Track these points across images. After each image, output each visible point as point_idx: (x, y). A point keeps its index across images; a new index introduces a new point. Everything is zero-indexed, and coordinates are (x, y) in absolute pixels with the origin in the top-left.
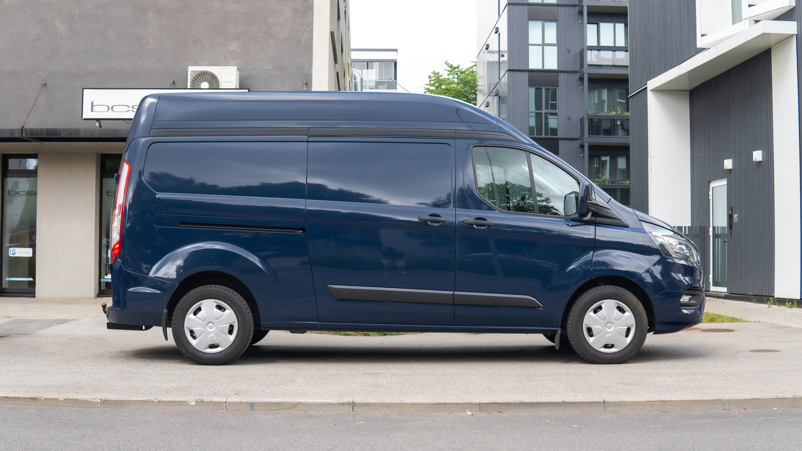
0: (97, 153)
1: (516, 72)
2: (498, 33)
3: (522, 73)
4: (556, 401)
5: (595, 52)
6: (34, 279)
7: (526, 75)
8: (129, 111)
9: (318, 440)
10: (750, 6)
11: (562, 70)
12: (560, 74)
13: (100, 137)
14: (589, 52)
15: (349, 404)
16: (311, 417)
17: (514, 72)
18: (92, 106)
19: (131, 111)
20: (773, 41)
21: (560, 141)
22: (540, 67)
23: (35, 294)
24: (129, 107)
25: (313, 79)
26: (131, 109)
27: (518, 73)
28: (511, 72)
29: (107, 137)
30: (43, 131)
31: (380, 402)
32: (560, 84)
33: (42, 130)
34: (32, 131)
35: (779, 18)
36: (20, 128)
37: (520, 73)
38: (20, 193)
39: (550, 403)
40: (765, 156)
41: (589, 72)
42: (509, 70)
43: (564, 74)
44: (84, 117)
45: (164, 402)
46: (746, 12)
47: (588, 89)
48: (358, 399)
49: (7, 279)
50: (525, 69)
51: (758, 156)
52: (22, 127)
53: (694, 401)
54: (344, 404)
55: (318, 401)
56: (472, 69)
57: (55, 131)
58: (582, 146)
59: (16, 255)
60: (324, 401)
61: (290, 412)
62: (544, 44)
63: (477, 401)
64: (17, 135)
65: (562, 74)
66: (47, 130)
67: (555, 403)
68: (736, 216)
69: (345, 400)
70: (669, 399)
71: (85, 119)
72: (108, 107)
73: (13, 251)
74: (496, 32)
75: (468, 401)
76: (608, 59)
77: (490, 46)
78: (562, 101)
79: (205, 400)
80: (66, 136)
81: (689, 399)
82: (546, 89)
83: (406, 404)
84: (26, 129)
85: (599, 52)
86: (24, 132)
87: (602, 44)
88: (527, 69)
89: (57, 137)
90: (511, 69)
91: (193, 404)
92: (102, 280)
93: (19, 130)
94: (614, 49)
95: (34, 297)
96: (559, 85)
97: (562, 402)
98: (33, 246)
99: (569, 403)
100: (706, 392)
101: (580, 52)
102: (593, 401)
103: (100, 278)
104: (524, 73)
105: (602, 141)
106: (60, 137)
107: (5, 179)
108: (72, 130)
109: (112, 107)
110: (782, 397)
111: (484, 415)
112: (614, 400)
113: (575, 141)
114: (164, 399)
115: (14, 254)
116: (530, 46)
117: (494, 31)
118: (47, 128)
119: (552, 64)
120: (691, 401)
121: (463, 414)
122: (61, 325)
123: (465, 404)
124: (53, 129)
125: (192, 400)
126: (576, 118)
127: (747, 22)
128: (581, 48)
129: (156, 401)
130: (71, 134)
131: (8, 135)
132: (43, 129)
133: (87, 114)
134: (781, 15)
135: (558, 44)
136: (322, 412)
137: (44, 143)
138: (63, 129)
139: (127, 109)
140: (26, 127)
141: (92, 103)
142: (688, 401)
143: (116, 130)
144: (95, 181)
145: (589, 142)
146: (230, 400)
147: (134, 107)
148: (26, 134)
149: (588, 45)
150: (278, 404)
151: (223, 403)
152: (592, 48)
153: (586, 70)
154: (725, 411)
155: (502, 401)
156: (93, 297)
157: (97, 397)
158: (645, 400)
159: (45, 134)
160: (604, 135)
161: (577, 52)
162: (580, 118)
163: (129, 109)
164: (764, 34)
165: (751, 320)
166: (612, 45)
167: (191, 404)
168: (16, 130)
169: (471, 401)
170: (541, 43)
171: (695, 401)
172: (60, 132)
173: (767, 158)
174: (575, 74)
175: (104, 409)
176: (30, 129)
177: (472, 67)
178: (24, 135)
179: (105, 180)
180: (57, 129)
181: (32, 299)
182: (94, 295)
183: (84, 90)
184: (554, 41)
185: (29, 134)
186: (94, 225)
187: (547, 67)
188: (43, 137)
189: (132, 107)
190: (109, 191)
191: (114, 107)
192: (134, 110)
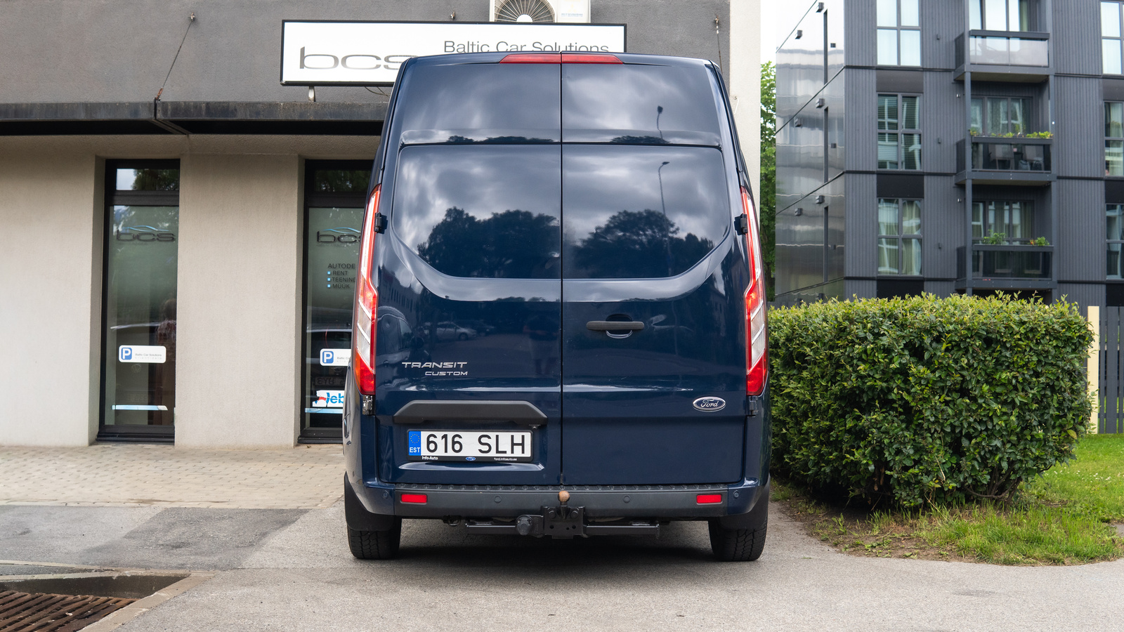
0: (300, 156)
1: (857, 70)
2: (823, 11)
3: (867, 71)
5: (979, 40)
7: (873, 75)
8: (378, 66)
11: (928, 67)
12: (924, 73)
13: (318, 119)
14: (972, 40)
17: (854, 70)
18: (303, 57)
19: (382, 66)
21: (925, 178)
22: (894, 63)
23: (174, 437)
24: (378, 58)
25: (732, 14)
26: (382, 62)
27: (861, 71)
28: (850, 70)
29: (333, 119)
30: (201, 107)
32: (924, 88)
33: (197, 106)
34: (176, 107)
36: (152, 100)
37: (864, 71)
38: (143, 237)
41: (972, 71)
42: (847, 67)
43: (932, 73)
44: (285, 79)
47: (972, 98)
49: (114, 407)
50: (871, 65)
52: (156, 99)
57: (225, 108)
58: (961, 186)
62: (899, 28)
64: (145, 115)
65: (928, 73)
66: (208, 104)
71: (288, 83)
72: (336, 59)
73: (127, 352)
74: (819, 11)
76: (999, 54)
77: (803, 33)
78: (928, 116)
80: (249, 118)
82: (903, 97)
84: (163, 103)
85: (984, 39)
86: (159, 108)
87: (989, 27)
88: (874, 65)
89: (230, 119)
90: (850, 64)
92: (307, 410)
93: (150, 104)
94: (1007, 35)
95: (172, 442)
96: (924, 91)
101: (956, 40)
103: (303, 406)
104: (871, 71)
105: (993, 178)
106: (235, 119)
107: (111, 207)
108: (260, 106)
109: (345, 59)
113: (949, 178)
115: (129, 357)
116: (878, 31)
117: (816, 7)
118: (209, 100)
119: (912, 58)
124: (220, 103)
126: (951, 141)
128: (961, 33)
130: (258, 113)
131: (125, 115)
132: (201, 103)
133: (292, 72)
135: (922, 29)
137: (195, 138)
138: (241, 104)
139: (374, 62)
140: (163, 99)
141: (303, 50)
143: (352, 106)
144: (296, 213)
145: (973, 180)
147: (390, 59)
148: (165, 112)
149: (970, 29)
152: (975, 34)
153: (967, 68)
156: (293, 445)
159: (204, 113)
160: (999, 169)
161: (951, 40)
162: (955, 142)
163: (378, 62)
166: (1004, 29)
168: (144, 104)
170: (895, 25)
172: (236, 110)
174: (948, 73)
176: (172, 103)
178: (159, 115)
179: (312, 211)
180: (228, 103)
181: (169, 447)
182: (294, 440)
183: (286, 24)
184: (915, 23)
185: (169, 113)
186: (294, 300)
187: (905, 63)
188: (200, 118)
189: (387, 59)
190: (321, 233)
191: (348, 59)
192: (390, 65)
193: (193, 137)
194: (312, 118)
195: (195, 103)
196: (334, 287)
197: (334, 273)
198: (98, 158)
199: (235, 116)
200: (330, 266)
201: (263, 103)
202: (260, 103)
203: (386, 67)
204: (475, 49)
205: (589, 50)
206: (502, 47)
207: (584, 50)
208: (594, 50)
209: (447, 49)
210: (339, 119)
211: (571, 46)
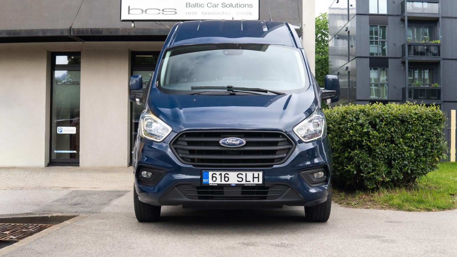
0: (129, 50)
1: (361, 16)
3: (365, 16)
5: (411, 3)
6: (78, 151)
7: (367, 17)
11: (390, 14)
12: (388, 16)
13: (135, 34)
14: (408, 3)
18: (129, 10)
21: (389, 59)
22: (376, 13)
23: (79, 163)
24: (159, 10)
26: (161, 12)
28: (358, 15)
29: (141, 35)
30: (88, 31)
32: (389, 23)
34: (79, 30)
36: (69, 28)
38: (66, 83)
41: (408, 16)
42: (357, 14)
44: (122, 19)
47: (408, 27)
49: (55, 151)
50: (367, 14)
52: (70, 27)
57: (98, 31)
58: (404, 63)
59: (63, 133)
64: (66, 34)
65: (390, 17)
66: (91, 29)
71: (124, 21)
72: (142, 10)
73: (60, 129)
78: (390, 34)
80: (108, 34)
82: (380, 26)
84: (73, 29)
85: (413, 3)
86: (72, 31)
89: (100, 35)
92: (132, 152)
93: (68, 29)
94: (422, 1)
95: (79, 166)
96: (389, 24)
98: (77, 125)
101: (401, 3)
103: (131, 150)
105: (417, 59)
106: (102, 35)
107: (54, 71)
108: (112, 30)
109: (146, 10)
113: (399, 59)
115: (61, 131)
119: (383, 10)
124: (96, 28)
126: (399, 44)
130: (111, 33)
131: (58, 34)
132: (88, 29)
133: (125, 16)
137: (87, 43)
138: (104, 29)
140: (73, 27)
141: (129, 7)
143: (149, 29)
144: (127, 73)
145: (408, 60)
147: (164, 10)
148: (74, 32)
153: (406, 15)
156: (127, 166)
159: (89, 33)
160: (420, 55)
161: (399, 3)
162: (401, 44)
168: (66, 30)
172: (102, 31)
174: (398, 17)
176: (77, 29)
178: (72, 34)
179: (134, 72)
180: (99, 28)
181: (77, 168)
182: (127, 164)
185: (76, 33)
186: (127, 108)
187: (380, 13)
188: (88, 35)
189: (163, 10)
191: (147, 11)
192: (164, 13)
194: (133, 34)
195: (86, 29)
198: (48, 52)
199: (102, 34)
201: (113, 29)
202: (112, 29)
203: (163, 13)
204: (199, 6)
205: (245, 6)
206: (209, 5)
207: (242, 6)
208: (247, 6)
209: (187, 6)
210: (144, 35)
211: (237, 4)
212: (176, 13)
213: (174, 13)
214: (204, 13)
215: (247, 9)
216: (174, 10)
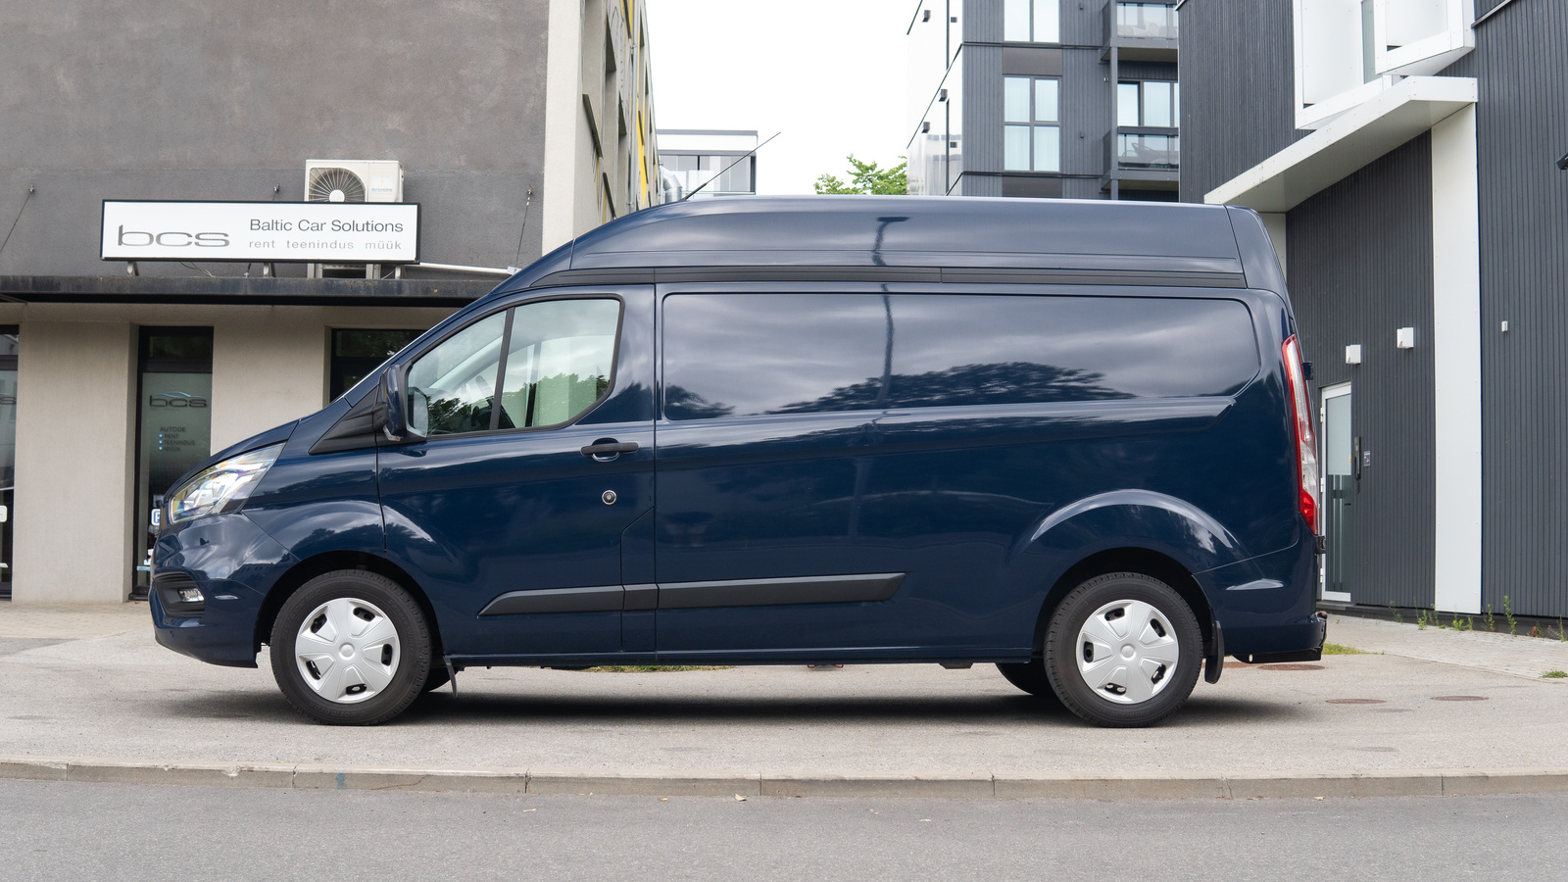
0: (132, 325)
1: (978, 177)
2: (946, 101)
3: (991, 178)
4: (903, 777)
5: (1133, 139)
6: (10, 564)
7: (999, 180)
8: (189, 243)
9: (442, 836)
10: (1390, 48)
11: (1069, 173)
12: (1064, 180)
13: (133, 293)
14: (1121, 138)
15: (519, 778)
16: (446, 800)
17: (974, 177)
18: (121, 234)
19: (194, 244)
20: (1434, 115)
22: (1026, 168)
23: (10, 593)
24: (189, 236)
25: (546, 185)
26: (193, 240)
27: (982, 178)
28: (970, 177)
29: (148, 293)
30: (28, 282)
31: (576, 776)
33: (24, 280)
35: (1444, 72)
37: (987, 178)
39: (891, 781)
40: (1419, 335)
41: (1119, 178)
42: (965, 173)
43: (1073, 180)
44: (105, 255)
45: (181, 770)
46: (1383, 61)
48: (536, 771)
50: (996, 171)
51: (1405, 337)
53: (1162, 781)
54: (509, 778)
55: (463, 772)
56: (901, 172)
57: (49, 282)
60: (474, 772)
61: (409, 792)
62: (1033, 124)
63: (756, 776)
65: (1068, 180)
66: (34, 278)
67: (900, 782)
68: (1367, 454)
69: (512, 772)
70: (1115, 777)
71: (107, 259)
72: (151, 236)
74: (942, 99)
75: (738, 775)
76: (1158, 153)
77: (931, 126)
79: (256, 768)
80: (72, 291)
81: (1153, 776)
83: (623, 779)
85: (1141, 138)
87: (1147, 123)
88: (1001, 171)
89: (54, 292)
90: (970, 170)
91: (234, 775)
92: (139, 568)
94: (1170, 133)
95: (10, 598)
97: (913, 779)
98: (8, 501)
99: (927, 781)
100: (1193, 766)
101: (1104, 138)
102: (972, 778)
103: (135, 563)
104: (995, 178)
106: (59, 292)
108: (81, 280)
109: (159, 236)
110: (1333, 777)
111: (767, 800)
112: (1011, 778)
114: (182, 766)
116: (1006, 127)
117: (939, 97)
118: (36, 275)
119: (1049, 161)
120: (1157, 780)
121: (729, 798)
122: (45, 648)
123: (732, 781)
124: (45, 277)
125: (231, 767)
127: (1387, 78)
128: (1107, 132)
129: (166, 769)
130: (79, 287)
132: (28, 277)
133: (111, 249)
134: (1450, 66)
135: (1062, 124)
136: (468, 793)
137: (31, 306)
138: (64, 278)
139: (187, 239)
141: (121, 228)
142: (1151, 781)
143: (165, 280)
144: (127, 379)
146: (303, 768)
147: (201, 237)
149: (1119, 124)
150: (390, 777)
151: (289, 773)
152: (1126, 131)
153: (1114, 175)
154: (1222, 800)
155: (802, 777)
156: (121, 601)
157: (62, 759)
158: (1069, 778)
159: (30, 286)
161: (1096, 139)
163: (190, 239)
164: (1412, 103)
165: (1367, 650)
166: (1166, 124)
167: (231, 775)
169: (745, 776)
170: (1027, 120)
171: (1166, 781)
172: (59, 284)
173: (1423, 342)
174: (1094, 180)
175: (72, 783)
177: (901, 167)
179: (148, 378)
180: (53, 277)
181: (6, 603)
182: (124, 596)
183: (106, 203)
184: (1054, 117)
186: (124, 462)
187: (1039, 168)
188: (27, 292)
189: (197, 237)
190: (154, 397)
191: (162, 237)
192: (201, 242)
193: (29, 304)
194: (128, 292)
195: (23, 277)
196: (165, 449)
197: (166, 436)
200: (162, 429)
201: (84, 278)
202: (81, 278)
203: (197, 244)
204: (279, 228)
205: (385, 227)
206: (304, 225)
207: (379, 227)
208: (389, 227)
209: (254, 227)
210: (154, 293)
211: (367, 224)
212: (227, 243)
213: (224, 243)
214: (290, 245)
215: (389, 236)
216: (223, 237)
